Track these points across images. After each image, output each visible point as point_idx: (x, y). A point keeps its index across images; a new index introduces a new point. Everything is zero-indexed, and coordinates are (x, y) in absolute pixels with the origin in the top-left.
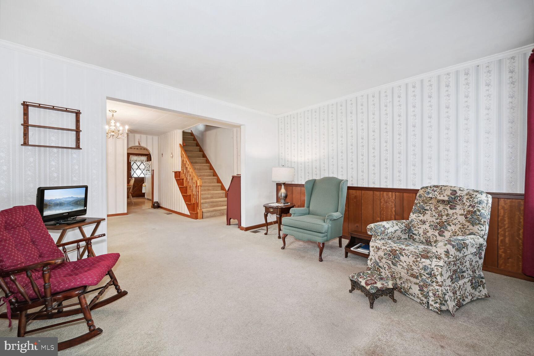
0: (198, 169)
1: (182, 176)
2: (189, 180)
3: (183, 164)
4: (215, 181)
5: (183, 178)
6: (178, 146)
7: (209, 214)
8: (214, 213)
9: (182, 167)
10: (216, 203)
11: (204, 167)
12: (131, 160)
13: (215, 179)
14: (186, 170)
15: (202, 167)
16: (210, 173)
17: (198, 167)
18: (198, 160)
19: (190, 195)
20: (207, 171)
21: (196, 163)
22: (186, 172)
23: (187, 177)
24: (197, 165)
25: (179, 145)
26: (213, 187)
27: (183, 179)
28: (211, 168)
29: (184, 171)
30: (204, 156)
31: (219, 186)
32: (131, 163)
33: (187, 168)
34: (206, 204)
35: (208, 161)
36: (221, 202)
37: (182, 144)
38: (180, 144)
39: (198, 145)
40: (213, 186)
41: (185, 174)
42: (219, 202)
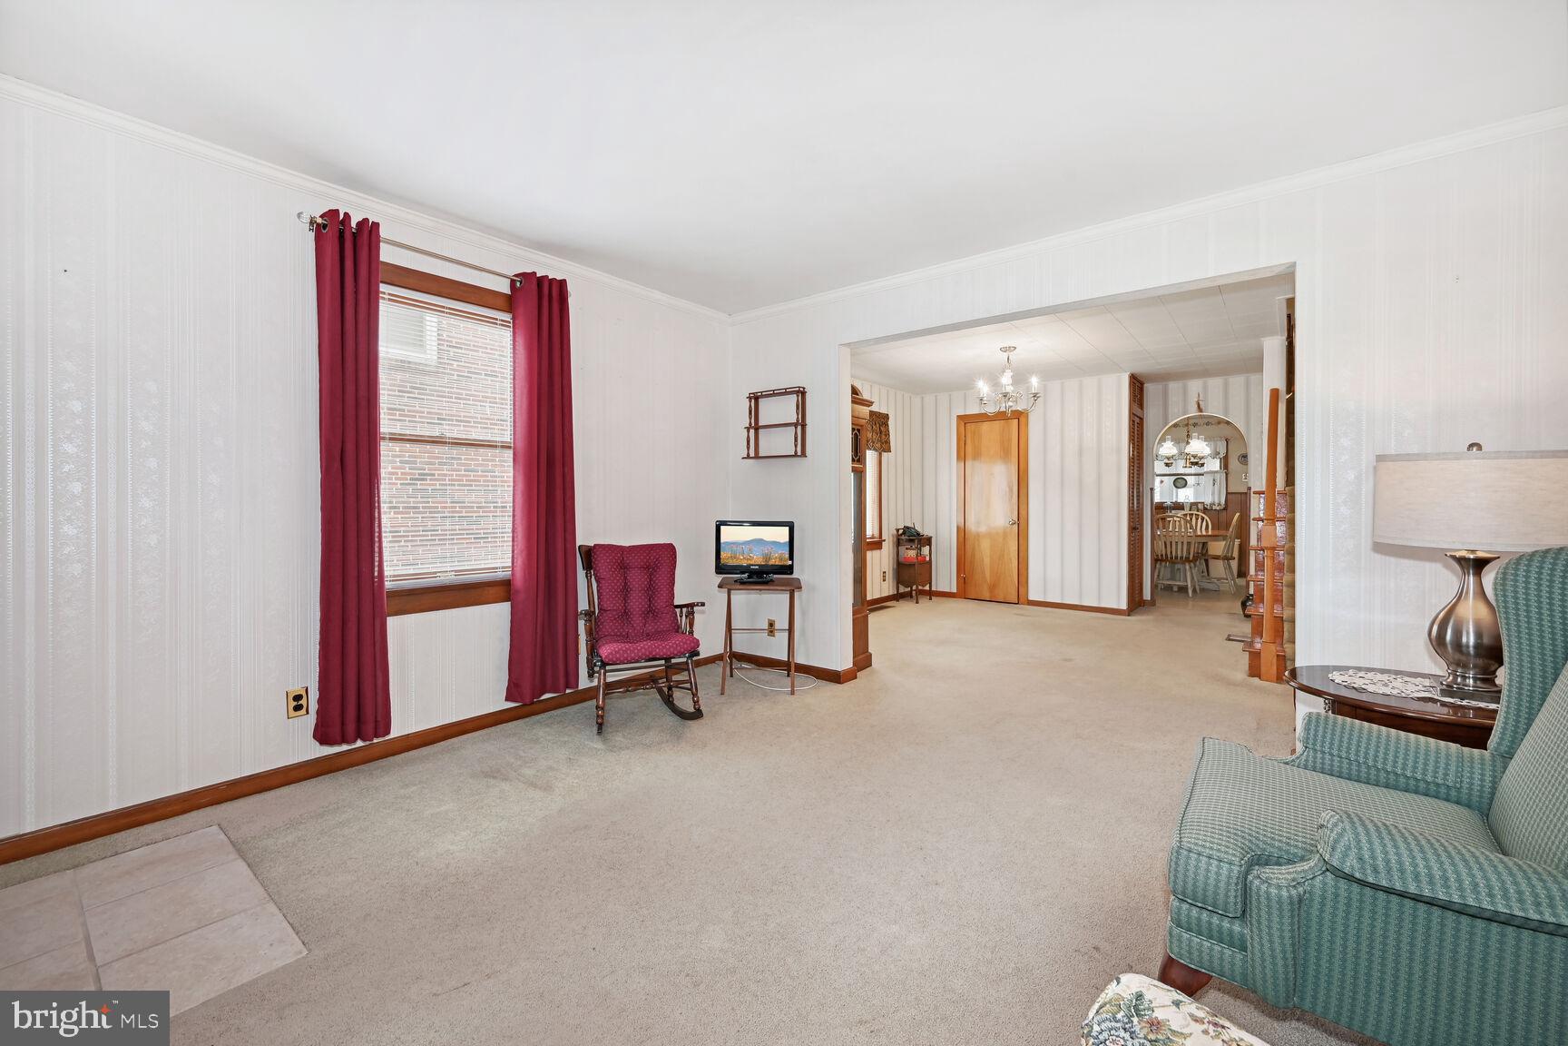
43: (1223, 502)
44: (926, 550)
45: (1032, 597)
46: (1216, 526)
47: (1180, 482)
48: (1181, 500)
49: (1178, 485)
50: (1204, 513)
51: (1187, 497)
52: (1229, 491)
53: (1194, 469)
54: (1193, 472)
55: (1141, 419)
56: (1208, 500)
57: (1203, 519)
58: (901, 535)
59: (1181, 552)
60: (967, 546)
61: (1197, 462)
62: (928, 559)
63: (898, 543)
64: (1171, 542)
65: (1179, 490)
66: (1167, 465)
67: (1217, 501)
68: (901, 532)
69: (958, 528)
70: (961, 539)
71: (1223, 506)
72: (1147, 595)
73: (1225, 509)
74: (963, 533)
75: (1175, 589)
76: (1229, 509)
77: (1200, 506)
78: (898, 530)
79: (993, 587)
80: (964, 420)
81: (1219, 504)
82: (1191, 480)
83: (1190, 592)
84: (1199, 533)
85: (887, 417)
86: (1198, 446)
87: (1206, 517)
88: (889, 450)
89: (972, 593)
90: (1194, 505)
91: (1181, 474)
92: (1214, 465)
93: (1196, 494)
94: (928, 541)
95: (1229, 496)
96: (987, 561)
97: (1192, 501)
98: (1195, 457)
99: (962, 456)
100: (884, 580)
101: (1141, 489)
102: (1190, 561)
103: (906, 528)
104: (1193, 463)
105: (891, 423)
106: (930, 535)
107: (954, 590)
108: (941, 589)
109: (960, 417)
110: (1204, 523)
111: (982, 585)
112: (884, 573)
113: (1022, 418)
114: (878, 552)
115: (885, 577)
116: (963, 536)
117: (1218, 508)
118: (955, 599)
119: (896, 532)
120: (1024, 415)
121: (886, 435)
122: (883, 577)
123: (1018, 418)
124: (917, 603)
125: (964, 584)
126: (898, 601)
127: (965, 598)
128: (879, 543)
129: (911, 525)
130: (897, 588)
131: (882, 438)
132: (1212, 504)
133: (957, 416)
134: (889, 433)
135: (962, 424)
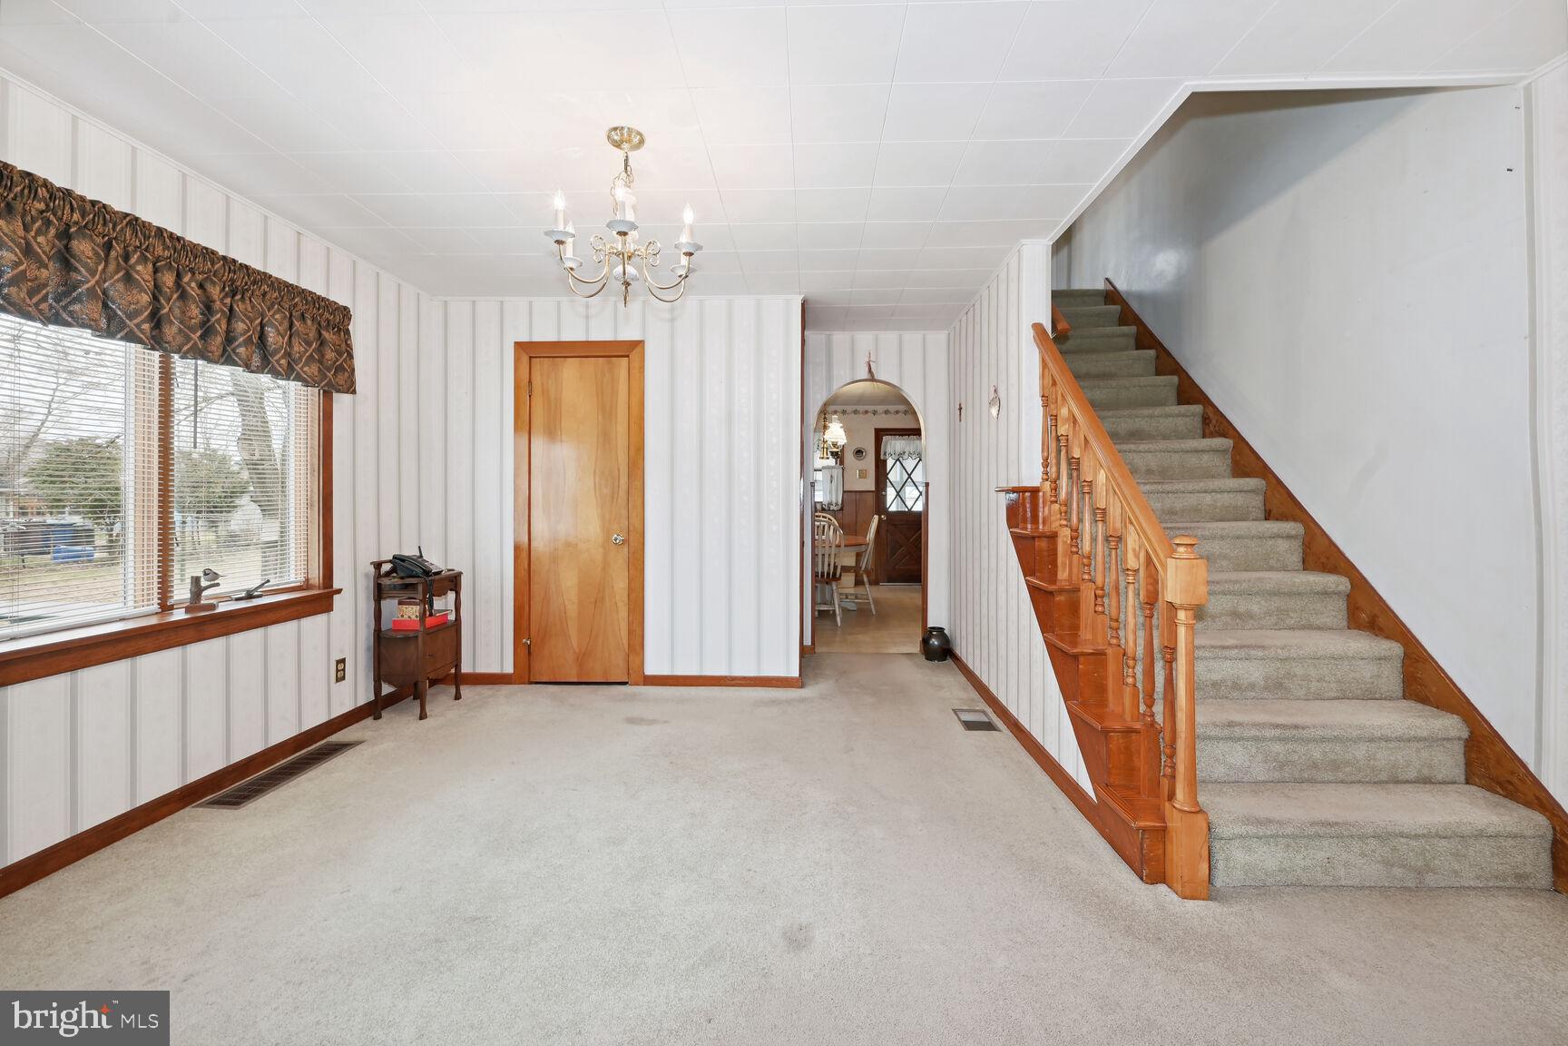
0: (1149, 472)
1: (1049, 513)
2: (1094, 540)
3: (1056, 445)
4: (1290, 551)
5: (1054, 526)
6: (1028, 335)
7: (1268, 859)
8: (1321, 855)
9: (1046, 464)
10: (1328, 747)
11: (1193, 460)
12: (885, 454)
13: (1289, 537)
14: (1070, 477)
15: (1176, 457)
16: (1240, 500)
17: (1152, 461)
18: (1151, 417)
19: (1100, 654)
20: (1217, 484)
21: (1136, 436)
22: (1070, 494)
23: (1080, 520)
24: (1142, 447)
25: (1031, 333)
26: (1277, 602)
27: (1053, 537)
28: (1246, 461)
29: (1055, 489)
30: (1189, 392)
31: (1325, 594)
32: (885, 461)
33: (1074, 465)
34: (1238, 746)
35: (1215, 423)
36: (1372, 740)
37: (1049, 328)
38: (1038, 328)
39: (1145, 339)
40: (1276, 593)
41: (1067, 504)
42: (1358, 740)
43: (840, 502)
44: (444, 603)
45: (650, 669)
52: (846, 489)
58: (388, 574)
60: (535, 587)
62: (452, 617)
63: (379, 593)
67: (834, 501)
68: (386, 567)
69: (517, 548)
70: (524, 573)
71: (839, 507)
73: (842, 509)
74: (524, 556)
76: (846, 509)
78: (378, 565)
79: (582, 658)
80: (529, 352)
81: (837, 504)
83: (839, 618)
85: (344, 315)
86: (837, 433)
88: (350, 388)
89: (542, 669)
94: (453, 582)
95: (845, 496)
96: (572, 609)
99: (524, 424)
100: (340, 678)
102: (836, 581)
103: (398, 560)
105: (354, 328)
106: (458, 569)
107: (509, 668)
108: (482, 669)
109: (520, 346)
111: (562, 654)
112: (338, 662)
113: (634, 355)
114: (320, 620)
115: (344, 670)
116: (526, 566)
117: (835, 508)
118: (511, 686)
119: (372, 569)
120: (638, 349)
121: (341, 356)
122: (337, 671)
123: (628, 356)
124: (423, 716)
125: (529, 653)
126: (377, 717)
127: (531, 683)
128: (317, 600)
129: (409, 551)
130: (377, 690)
131: (327, 357)
132: (830, 504)
133: (515, 343)
134: (352, 349)
135: (525, 359)
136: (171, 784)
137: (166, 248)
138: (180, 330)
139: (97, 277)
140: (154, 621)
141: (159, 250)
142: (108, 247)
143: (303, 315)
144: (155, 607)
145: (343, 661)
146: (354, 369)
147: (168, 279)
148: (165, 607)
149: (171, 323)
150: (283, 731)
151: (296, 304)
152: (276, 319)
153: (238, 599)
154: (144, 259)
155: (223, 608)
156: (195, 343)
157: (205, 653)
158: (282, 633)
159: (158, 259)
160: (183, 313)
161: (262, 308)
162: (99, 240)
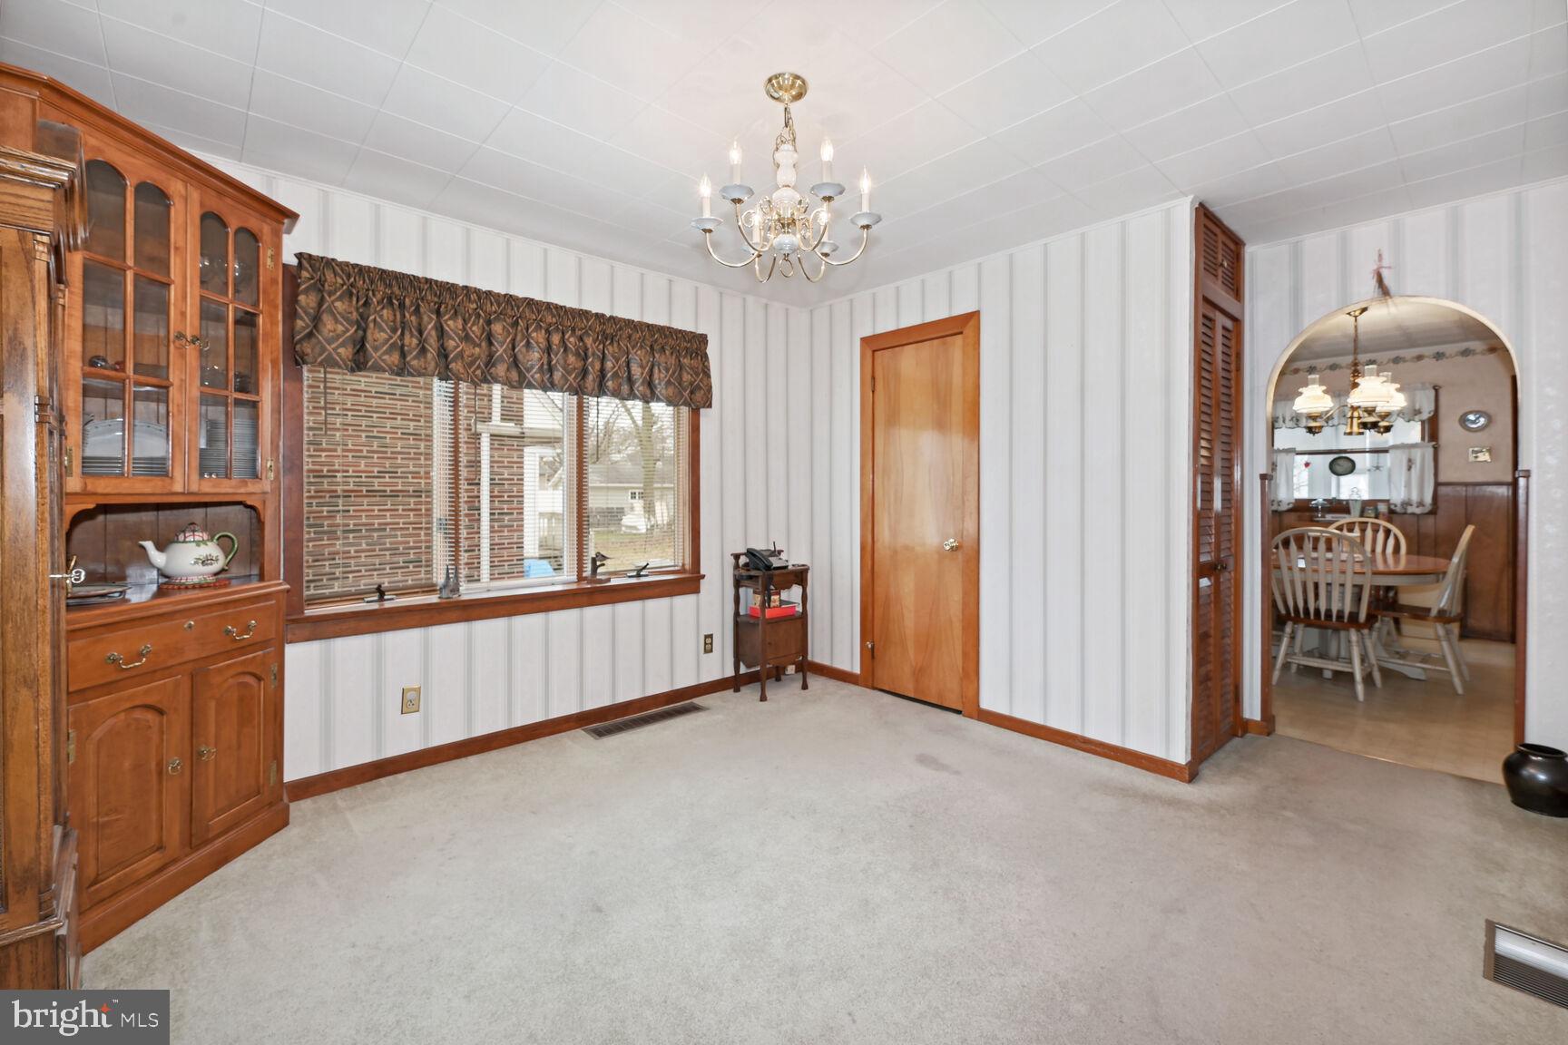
43: (1428, 499)
44: (794, 594)
45: (987, 703)
46: (1417, 546)
47: (1342, 464)
48: (1344, 496)
49: (1338, 469)
50: (1390, 520)
51: (1355, 490)
52: (1442, 479)
53: (1370, 439)
54: (1368, 446)
55: (1237, 321)
56: (1397, 496)
57: (1388, 532)
58: (745, 565)
59: (1342, 603)
60: (877, 589)
61: (1376, 422)
62: (800, 609)
63: (738, 582)
64: (1316, 586)
65: (1343, 479)
66: (1311, 430)
68: (743, 560)
70: (868, 575)
71: (1428, 507)
72: (1252, 708)
73: (1433, 512)
74: (868, 557)
75: (1328, 675)
76: (1441, 512)
77: (1382, 508)
78: (737, 557)
79: (919, 673)
80: (876, 346)
81: (1421, 504)
82: (1363, 461)
83: (1360, 688)
84: (1381, 567)
85: (703, 339)
86: (1377, 391)
87: (1395, 530)
88: (710, 403)
89: (883, 676)
90: (1368, 506)
91: (1345, 451)
92: (1411, 433)
93: (1373, 485)
94: (799, 576)
95: (1443, 490)
96: (912, 619)
97: (1366, 497)
98: (1370, 411)
99: (869, 421)
100: (708, 651)
101: (1237, 475)
102: (1359, 627)
103: (752, 554)
104: (1365, 425)
105: (712, 350)
106: (804, 565)
107: (856, 669)
109: (865, 341)
110: (1391, 542)
111: (901, 666)
112: (706, 637)
113: (969, 331)
114: (689, 599)
115: (711, 644)
116: (870, 567)
117: (1418, 511)
118: (857, 687)
119: (732, 560)
120: (972, 323)
121: (698, 375)
122: (706, 644)
123: (961, 333)
124: (763, 698)
125: (873, 657)
126: (737, 690)
127: (874, 688)
128: (688, 581)
129: (759, 545)
130: (737, 668)
131: (684, 379)
132: (1406, 504)
133: (861, 339)
134: (709, 370)
135: (869, 353)
136: (573, 709)
137: (553, 316)
138: (563, 375)
139: (504, 347)
140: (574, 587)
141: (549, 319)
142: (516, 324)
143: (663, 347)
144: (574, 578)
145: (711, 636)
146: (711, 387)
147: (556, 339)
148: (580, 578)
149: (558, 370)
150: (658, 687)
151: (656, 341)
152: (638, 356)
153: (630, 577)
154: (539, 328)
155: (615, 582)
156: (571, 384)
157: (596, 615)
158: (657, 607)
159: (550, 325)
160: (565, 361)
161: (627, 348)
162: (509, 321)
